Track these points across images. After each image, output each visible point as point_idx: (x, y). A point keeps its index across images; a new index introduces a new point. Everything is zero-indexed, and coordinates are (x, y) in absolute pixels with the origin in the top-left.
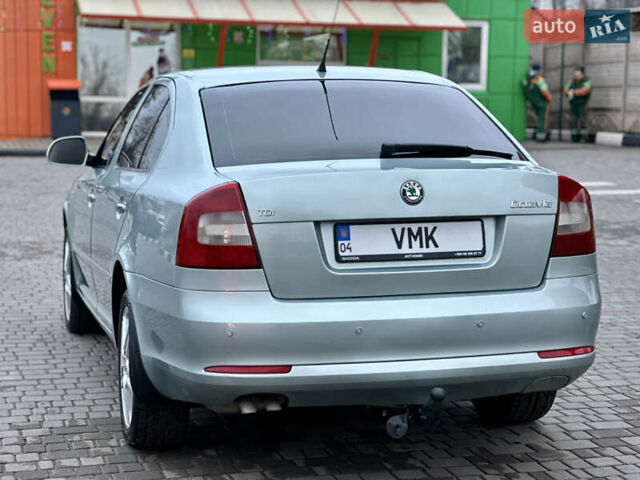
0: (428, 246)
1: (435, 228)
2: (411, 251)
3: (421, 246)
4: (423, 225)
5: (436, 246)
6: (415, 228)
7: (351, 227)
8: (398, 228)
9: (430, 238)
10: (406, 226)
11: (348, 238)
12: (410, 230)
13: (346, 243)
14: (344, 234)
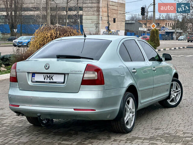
0: (51, 80)
1: (53, 76)
2: (47, 81)
3: (49, 80)
4: (50, 75)
5: (53, 80)
6: (48, 75)
7: (36, 74)
8: (45, 75)
9: (52, 78)
10: (47, 75)
11: (34, 77)
12: (47, 76)
13: (34, 78)
14: (34, 76)
